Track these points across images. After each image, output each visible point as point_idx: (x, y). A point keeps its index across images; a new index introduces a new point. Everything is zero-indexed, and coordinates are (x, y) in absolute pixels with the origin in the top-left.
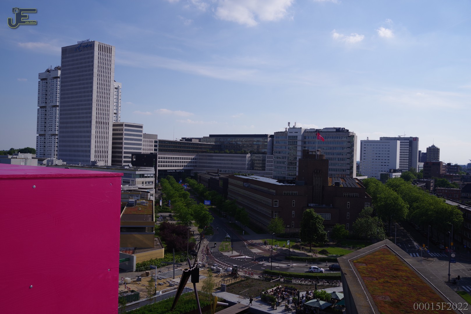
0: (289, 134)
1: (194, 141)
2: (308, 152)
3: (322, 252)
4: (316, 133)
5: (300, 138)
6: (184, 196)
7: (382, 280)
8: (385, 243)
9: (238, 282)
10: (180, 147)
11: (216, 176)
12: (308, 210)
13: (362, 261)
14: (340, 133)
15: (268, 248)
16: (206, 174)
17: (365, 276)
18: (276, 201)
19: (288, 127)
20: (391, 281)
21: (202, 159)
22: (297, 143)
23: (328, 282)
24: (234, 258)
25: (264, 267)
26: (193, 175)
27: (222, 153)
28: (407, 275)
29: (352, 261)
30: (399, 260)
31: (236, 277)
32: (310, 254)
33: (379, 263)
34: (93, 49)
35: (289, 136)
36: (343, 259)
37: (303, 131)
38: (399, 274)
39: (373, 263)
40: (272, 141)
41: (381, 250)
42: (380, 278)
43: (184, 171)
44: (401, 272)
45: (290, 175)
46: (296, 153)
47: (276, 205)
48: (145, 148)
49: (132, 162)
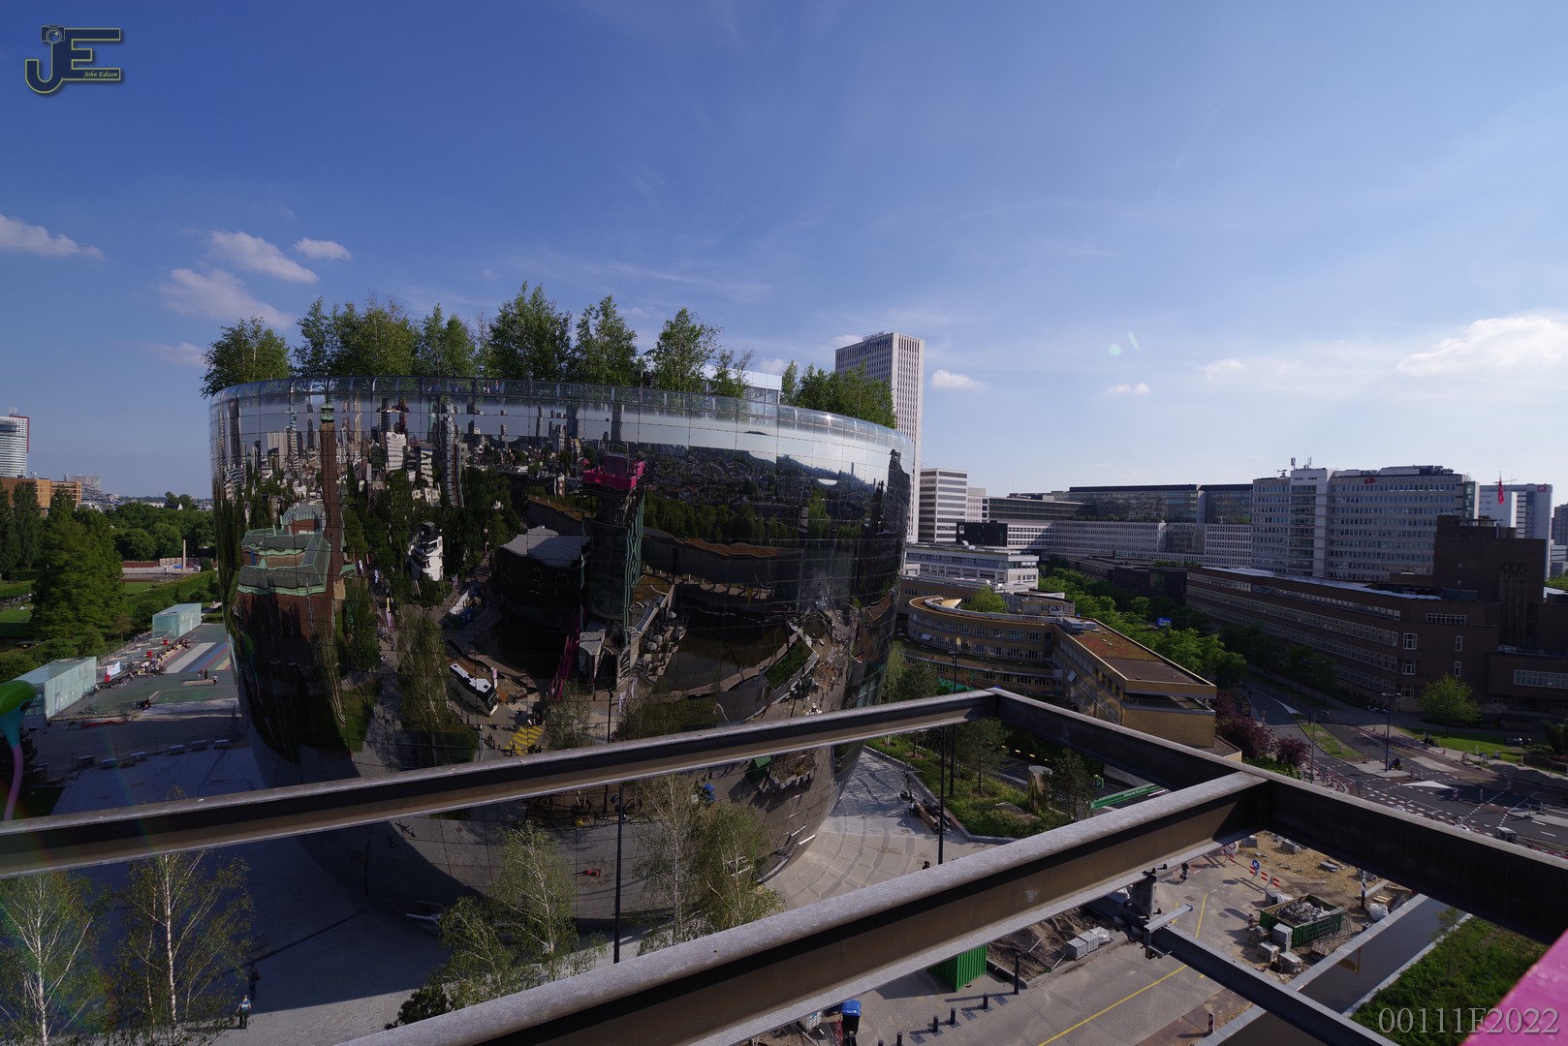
0: (1293, 483)
4: (1364, 479)
5: (1322, 489)
16: (1088, 559)
18: (1410, 637)
19: (1290, 469)
21: (1064, 531)
22: (1314, 500)
24: (1409, 786)
27: (1103, 520)
34: (891, 346)
35: (1293, 487)
37: (1329, 476)
40: (1207, 499)
47: (1410, 646)
48: (970, 511)
49: (958, 536)
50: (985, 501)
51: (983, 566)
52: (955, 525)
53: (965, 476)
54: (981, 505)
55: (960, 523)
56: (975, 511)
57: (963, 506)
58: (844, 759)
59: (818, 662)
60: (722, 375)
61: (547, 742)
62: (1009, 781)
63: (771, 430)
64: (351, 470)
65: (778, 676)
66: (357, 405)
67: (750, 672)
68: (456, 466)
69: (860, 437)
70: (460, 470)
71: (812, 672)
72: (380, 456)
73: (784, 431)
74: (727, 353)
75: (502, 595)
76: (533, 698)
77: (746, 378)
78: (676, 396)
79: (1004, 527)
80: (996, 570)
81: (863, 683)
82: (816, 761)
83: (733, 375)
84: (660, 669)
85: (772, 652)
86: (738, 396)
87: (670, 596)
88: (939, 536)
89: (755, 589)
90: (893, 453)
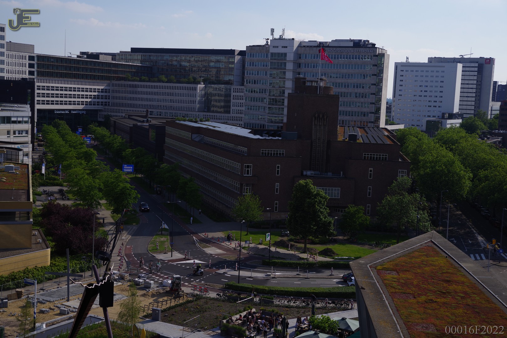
0: (272, 50)
1: (102, 59)
2: (304, 83)
3: (324, 253)
4: (318, 48)
5: (290, 57)
6: (87, 157)
7: (423, 298)
8: (429, 238)
9: (181, 305)
10: (78, 69)
11: (143, 122)
12: (302, 182)
13: (392, 267)
14: (361, 49)
15: (234, 246)
16: (125, 118)
17: (395, 292)
18: (248, 167)
19: (271, 38)
20: (438, 300)
21: (118, 92)
22: (285, 66)
23: (333, 303)
24: (175, 263)
25: (227, 278)
26: (103, 120)
28: (464, 290)
29: (374, 267)
30: (452, 264)
31: (178, 296)
32: (304, 256)
33: (419, 271)
35: (272, 54)
36: (360, 263)
37: (296, 45)
38: (451, 288)
39: (408, 271)
40: (243, 62)
41: (423, 248)
42: (419, 295)
43: (85, 112)
44: (454, 285)
45: (272, 122)
46: (284, 84)
47: (248, 173)
50: (31, 58)
54: (27, 62)
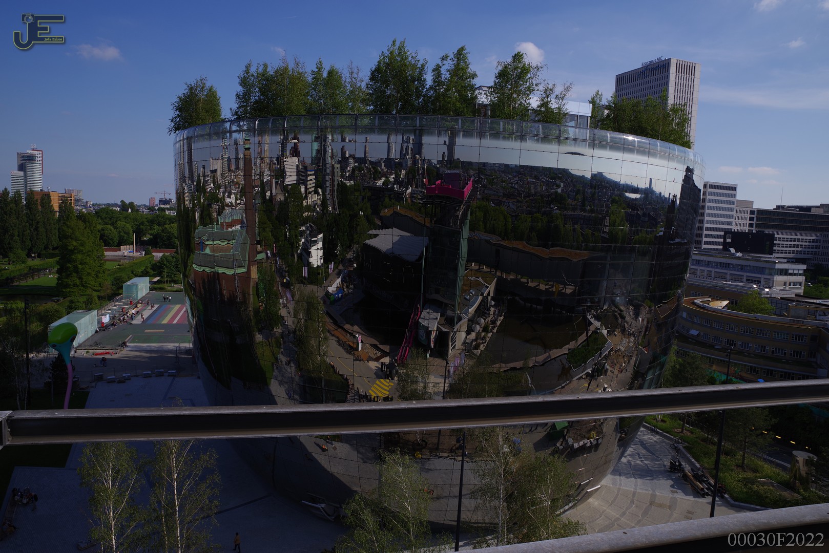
34: (668, 70)
48: (737, 221)
49: (725, 244)
50: (752, 212)
51: (749, 272)
52: (722, 233)
53: (734, 189)
54: (748, 216)
55: (727, 232)
56: (742, 222)
57: (731, 217)
58: (626, 431)
59: (612, 350)
60: (545, 104)
61: (398, 394)
62: (771, 462)
63: (587, 151)
64: (262, 185)
65: (577, 358)
66: (267, 139)
67: (555, 353)
68: (333, 180)
69: (662, 157)
70: (336, 183)
71: (606, 357)
72: (280, 174)
73: (598, 152)
74: (550, 86)
75: (364, 279)
76: (386, 360)
77: (565, 107)
78: (508, 124)
79: (772, 238)
80: (763, 276)
81: (649, 369)
82: (604, 430)
83: (554, 105)
84: (482, 346)
85: (574, 338)
86: (559, 122)
87: (492, 287)
88: (706, 243)
89: (563, 286)
90: (689, 171)
